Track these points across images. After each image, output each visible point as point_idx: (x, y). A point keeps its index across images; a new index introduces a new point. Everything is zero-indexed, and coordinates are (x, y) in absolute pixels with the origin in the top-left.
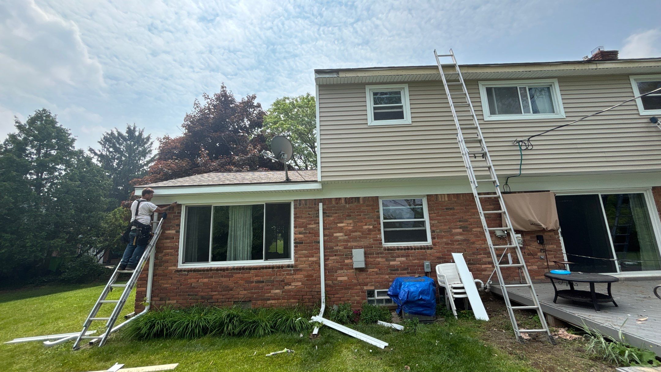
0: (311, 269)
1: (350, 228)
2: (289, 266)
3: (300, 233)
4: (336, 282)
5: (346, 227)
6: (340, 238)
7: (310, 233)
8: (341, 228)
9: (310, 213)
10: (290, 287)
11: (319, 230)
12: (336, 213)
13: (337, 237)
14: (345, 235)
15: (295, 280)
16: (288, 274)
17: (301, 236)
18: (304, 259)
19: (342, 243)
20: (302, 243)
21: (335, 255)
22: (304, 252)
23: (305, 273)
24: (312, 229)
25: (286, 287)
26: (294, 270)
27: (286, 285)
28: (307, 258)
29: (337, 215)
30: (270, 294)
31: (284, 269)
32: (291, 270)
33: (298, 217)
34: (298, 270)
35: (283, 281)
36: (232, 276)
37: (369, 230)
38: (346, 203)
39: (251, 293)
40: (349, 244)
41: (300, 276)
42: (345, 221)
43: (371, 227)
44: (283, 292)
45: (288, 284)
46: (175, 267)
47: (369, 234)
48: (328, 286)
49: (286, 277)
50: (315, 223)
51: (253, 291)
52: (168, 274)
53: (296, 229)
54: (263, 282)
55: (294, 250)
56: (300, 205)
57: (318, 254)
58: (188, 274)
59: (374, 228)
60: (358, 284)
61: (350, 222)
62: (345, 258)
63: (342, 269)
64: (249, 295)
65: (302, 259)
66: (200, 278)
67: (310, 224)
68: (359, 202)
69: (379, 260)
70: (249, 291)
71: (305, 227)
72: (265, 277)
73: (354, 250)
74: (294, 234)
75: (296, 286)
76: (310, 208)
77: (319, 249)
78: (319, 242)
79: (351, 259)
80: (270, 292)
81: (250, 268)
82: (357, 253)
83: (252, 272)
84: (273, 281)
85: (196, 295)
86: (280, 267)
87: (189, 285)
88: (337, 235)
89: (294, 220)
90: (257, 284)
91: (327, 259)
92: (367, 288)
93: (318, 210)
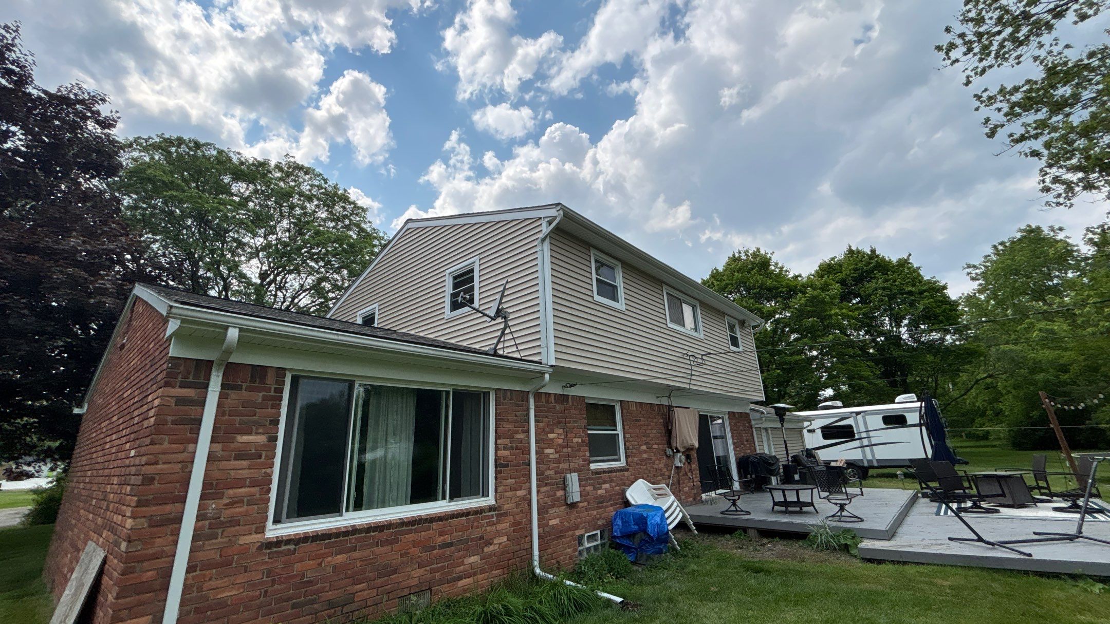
0: (519, 510)
1: (561, 441)
2: (491, 508)
3: (505, 449)
4: (547, 529)
5: (557, 440)
6: (551, 456)
7: (517, 448)
8: (552, 440)
9: (518, 413)
10: (492, 548)
11: (529, 443)
12: (547, 417)
13: (548, 455)
14: (556, 453)
15: (499, 534)
16: (489, 524)
17: (507, 453)
18: (511, 493)
19: (553, 465)
20: (507, 466)
21: (546, 485)
22: (510, 481)
23: (511, 519)
24: (521, 441)
25: (486, 550)
26: (497, 516)
27: (486, 546)
28: (514, 492)
29: (547, 419)
30: (462, 567)
31: (483, 514)
32: (492, 516)
33: (503, 420)
34: (502, 515)
35: (482, 538)
36: (397, 541)
37: (579, 445)
38: (556, 402)
39: (432, 571)
40: (562, 466)
41: (504, 526)
42: (556, 430)
43: (580, 440)
44: (481, 560)
45: (489, 543)
46: (259, 536)
47: (579, 451)
48: (540, 537)
49: (486, 530)
50: (523, 432)
51: (435, 566)
52: (236, 557)
53: (499, 441)
54: (451, 544)
55: (496, 478)
56: (504, 399)
57: (527, 484)
58: (295, 549)
59: (583, 441)
60: (569, 529)
61: (561, 431)
62: (559, 488)
63: (553, 506)
64: (429, 576)
65: (507, 494)
66: (326, 556)
67: (517, 433)
68: (568, 402)
69: (588, 488)
70: (428, 568)
71: (511, 437)
72: (455, 534)
73: (568, 476)
74: (497, 449)
75: (500, 544)
76: (517, 405)
77: (529, 475)
78: (529, 464)
79: (565, 489)
80: (462, 564)
81: (431, 519)
82: (573, 479)
83: (434, 527)
84: (467, 541)
85: (313, 602)
86: (479, 512)
87: (298, 579)
88: (547, 451)
89: (496, 424)
90: (441, 551)
91: (538, 492)
92: (577, 533)
93: (527, 410)
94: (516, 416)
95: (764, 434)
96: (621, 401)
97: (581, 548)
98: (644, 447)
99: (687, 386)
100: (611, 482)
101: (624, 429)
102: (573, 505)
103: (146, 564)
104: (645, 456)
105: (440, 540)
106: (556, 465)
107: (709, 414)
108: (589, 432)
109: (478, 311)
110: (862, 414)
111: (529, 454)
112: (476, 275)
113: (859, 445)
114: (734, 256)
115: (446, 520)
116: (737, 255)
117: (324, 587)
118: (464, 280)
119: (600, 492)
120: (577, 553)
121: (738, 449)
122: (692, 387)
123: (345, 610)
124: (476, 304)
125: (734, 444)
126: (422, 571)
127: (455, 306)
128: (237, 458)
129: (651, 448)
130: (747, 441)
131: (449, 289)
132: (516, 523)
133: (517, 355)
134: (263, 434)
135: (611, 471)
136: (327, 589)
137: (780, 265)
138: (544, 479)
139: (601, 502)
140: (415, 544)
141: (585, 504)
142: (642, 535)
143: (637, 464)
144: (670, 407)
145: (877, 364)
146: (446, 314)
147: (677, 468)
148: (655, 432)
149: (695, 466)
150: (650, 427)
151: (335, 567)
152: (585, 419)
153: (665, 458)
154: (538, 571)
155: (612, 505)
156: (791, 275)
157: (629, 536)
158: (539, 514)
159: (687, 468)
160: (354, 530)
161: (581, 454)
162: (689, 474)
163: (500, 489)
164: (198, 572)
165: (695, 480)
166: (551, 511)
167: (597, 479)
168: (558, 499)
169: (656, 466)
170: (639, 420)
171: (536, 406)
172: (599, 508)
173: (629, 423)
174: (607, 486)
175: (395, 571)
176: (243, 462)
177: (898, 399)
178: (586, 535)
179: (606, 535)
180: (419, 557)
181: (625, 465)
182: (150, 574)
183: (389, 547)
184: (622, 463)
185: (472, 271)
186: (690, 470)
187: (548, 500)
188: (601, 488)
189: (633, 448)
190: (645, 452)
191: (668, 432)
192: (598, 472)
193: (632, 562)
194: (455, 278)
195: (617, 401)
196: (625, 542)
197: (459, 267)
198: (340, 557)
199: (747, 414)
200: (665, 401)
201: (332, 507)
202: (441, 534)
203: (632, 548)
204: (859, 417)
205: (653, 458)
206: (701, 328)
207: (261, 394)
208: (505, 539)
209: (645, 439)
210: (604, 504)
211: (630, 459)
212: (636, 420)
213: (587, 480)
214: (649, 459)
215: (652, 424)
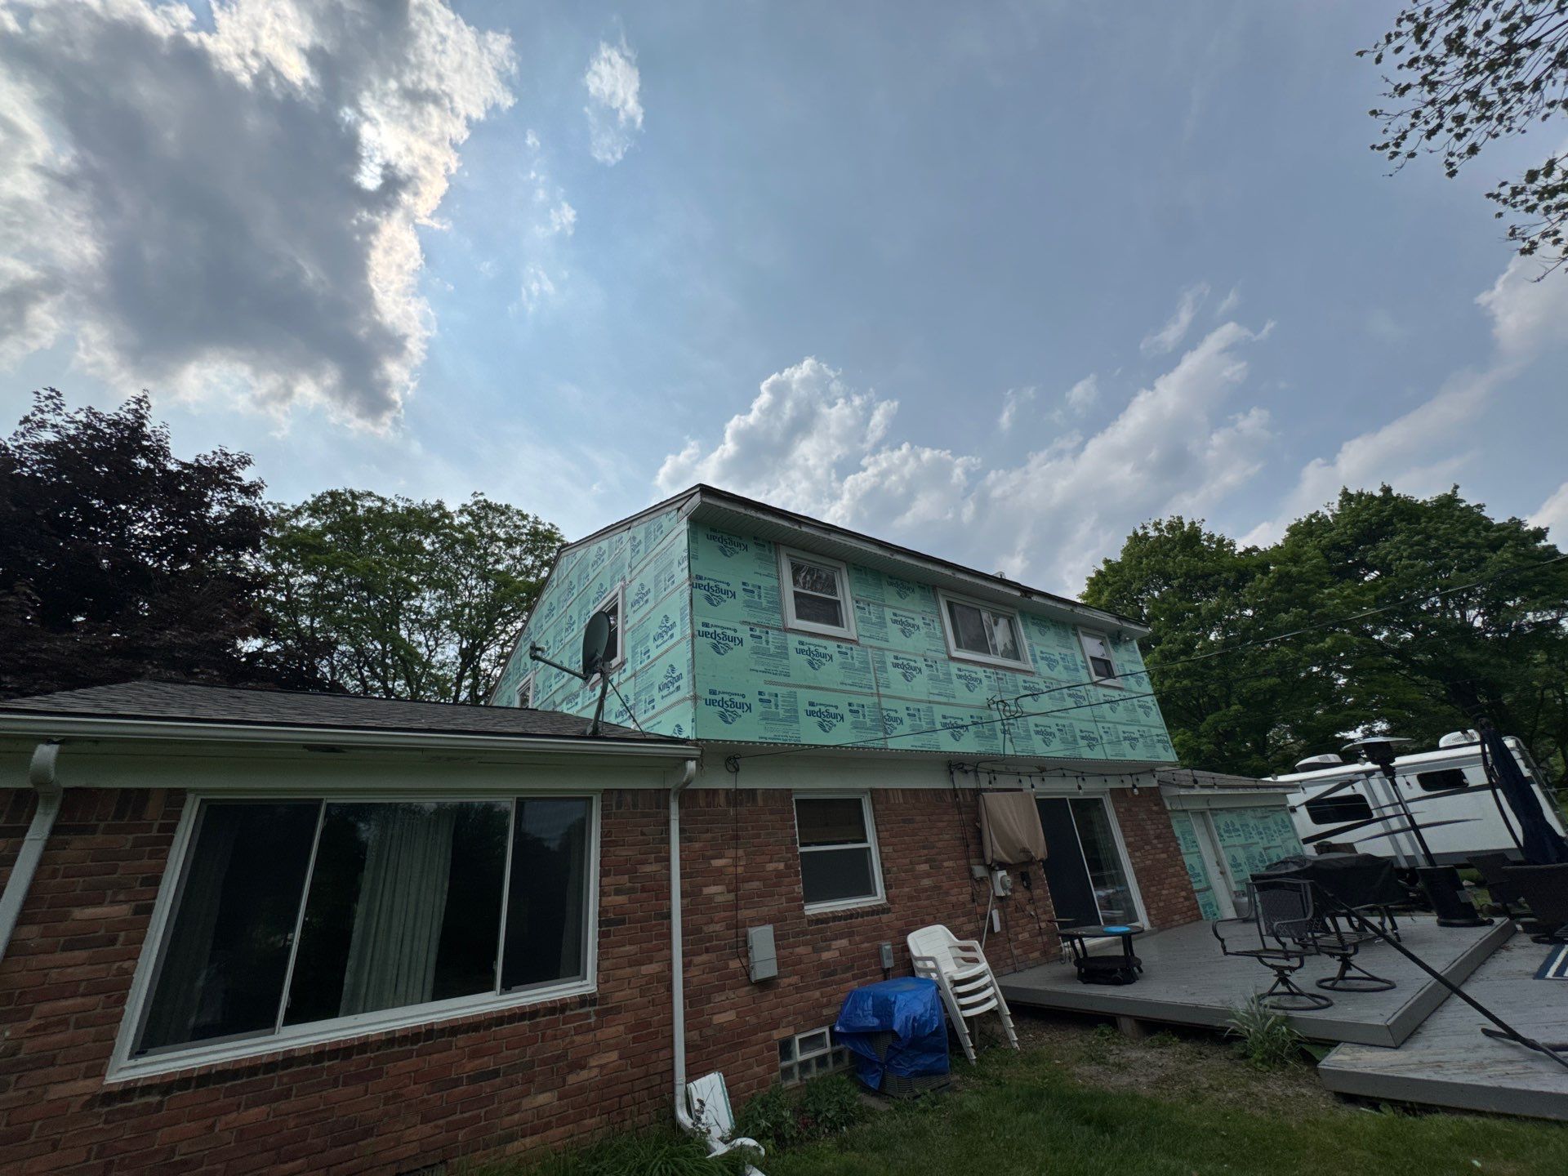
0: (646, 999)
1: (739, 870)
2: (584, 1001)
3: (618, 892)
4: (709, 1032)
5: (731, 869)
6: (719, 899)
7: (643, 890)
8: (720, 871)
9: (645, 829)
10: (584, 1074)
11: (669, 879)
12: (707, 831)
13: (710, 897)
14: (729, 892)
15: (599, 1047)
16: (578, 1031)
17: (623, 899)
18: (628, 970)
19: (723, 914)
20: (622, 922)
21: (707, 950)
22: (627, 948)
23: (628, 1017)
24: (651, 877)
25: (572, 1079)
26: (597, 1013)
27: (571, 1072)
28: (635, 969)
29: (709, 835)
30: (516, 1116)
31: (568, 1013)
32: (588, 1016)
33: (615, 843)
34: (608, 1011)
35: (562, 1057)
36: (378, 1073)
37: (779, 875)
38: (728, 804)
39: (451, 1127)
40: (741, 915)
41: (614, 1031)
42: (730, 852)
43: (781, 866)
44: (560, 1099)
45: (579, 1065)
46: (94, 1080)
47: (780, 884)
48: (688, 1047)
49: (573, 1042)
50: (657, 860)
51: (458, 1116)
52: (38, 1123)
53: (608, 881)
54: (495, 1074)
55: (601, 946)
56: (620, 807)
57: (666, 952)
59: (787, 867)
60: (759, 1029)
61: (740, 852)
62: (732, 956)
63: (721, 989)
64: (443, 1136)
65: (619, 973)
66: (224, 1111)
67: (643, 862)
68: (755, 802)
69: (795, 951)
70: (441, 1122)
71: (632, 872)
72: (506, 1053)
73: (752, 931)
74: (603, 894)
75: (601, 1067)
76: (645, 815)
77: (668, 936)
78: (668, 916)
79: (744, 956)
80: (517, 1109)
82: (763, 939)
84: (529, 1065)
87: (161, 1158)
88: (708, 890)
90: (473, 1087)
91: (686, 965)
92: (778, 1035)
93: (667, 823)
94: (643, 834)
96: (873, 791)
97: (786, 1063)
98: (925, 867)
100: (850, 935)
101: (880, 836)
102: (766, 984)
104: (926, 882)
105: (470, 1066)
106: (726, 914)
107: (1068, 798)
108: (804, 849)
111: (669, 898)
115: (489, 1027)
119: (826, 955)
120: (780, 1073)
126: (427, 1129)
129: (939, 868)
132: (640, 1025)
134: (126, 902)
135: (851, 915)
138: (699, 941)
139: (828, 972)
140: (419, 1076)
141: (794, 979)
143: (911, 898)
144: (977, 792)
147: (1001, 898)
148: (949, 837)
149: (1042, 891)
150: (935, 831)
151: (241, 1130)
152: (795, 827)
153: (970, 883)
154: (681, 1114)
155: (855, 977)
159: (1022, 896)
160: (290, 1060)
161: (783, 889)
162: (1030, 908)
163: (608, 964)
166: (718, 998)
167: (820, 932)
168: (734, 976)
169: (953, 899)
170: (912, 821)
172: (824, 985)
173: (888, 826)
174: (844, 942)
175: (368, 1133)
176: (79, 953)
177: (1443, 742)
178: (797, 1038)
180: (423, 1101)
181: (885, 901)
183: (361, 1087)
184: (879, 897)
186: (1031, 900)
187: (707, 979)
188: (829, 949)
189: (901, 870)
190: (928, 875)
192: (822, 919)
195: (865, 791)
198: (253, 1111)
200: (964, 783)
201: (255, 1019)
202: (475, 1054)
204: (1373, 780)
205: (946, 885)
207: (131, 837)
208: (614, 1055)
209: (926, 852)
210: (837, 977)
211: (893, 891)
212: (904, 821)
213: (797, 935)
214: (937, 888)
215: (940, 824)
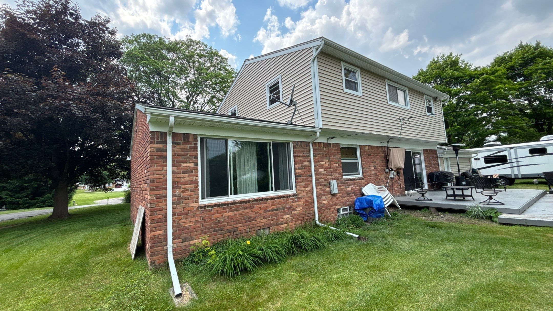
0: (308, 196)
1: (327, 165)
2: (294, 195)
3: (299, 169)
4: (322, 205)
5: (325, 165)
6: (322, 172)
7: (305, 169)
8: (323, 165)
9: (304, 152)
10: (295, 212)
11: (311, 166)
12: (319, 154)
13: (321, 172)
14: (325, 171)
15: (299, 206)
16: (293, 202)
17: (300, 171)
18: (303, 188)
19: (324, 176)
20: (301, 176)
21: (320, 185)
22: (302, 183)
23: (304, 200)
24: (307, 165)
25: (293, 212)
26: (297, 198)
27: (293, 211)
28: (305, 188)
29: (319, 155)
30: (283, 219)
31: (291, 197)
32: (295, 198)
33: (297, 156)
34: (299, 198)
35: (291, 207)
36: (253, 207)
37: (337, 167)
38: (324, 147)
39: (269, 220)
40: (328, 177)
41: (301, 203)
42: (324, 160)
43: (337, 165)
44: (291, 217)
45: (294, 210)
46: (197, 204)
47: (337, 170)
48: (318, 208)
49: (292, 204)
50: (308, 161)
51: (270, 218)
52: (189, 211)
53: (296, 166)
54: (277, 210)
55: (296, 182)
56: (297, 146)
57: (311, 185)
58: (212, 209)
59: (339, 165)
60: (333, 205)
61: (327, 160)
62: (327, 187)
63: (324, 195)
64: (268, 222)
65: (301, 189)
66: (224, 212)
67: (304, 161)
68: (330, 146)
69: (342, 187)
70: (267, 219)
71: (302, 164)
72: (278, 205)
73: (331, 181)
74: (295, 169)
75: (299, 210)
76: (304, 149)
77: (312, 181)
78: (311, 176)
79: (330, 187)
80: (283, 218)
81: (267, 199)
82: (334, 184)
83: (269, 202)
84: (284, 208)
85: (222, 230)
86: (289, 196)
87: (214, 221)
88: (320, 170)
89: (294, 158)
90: (273, 212)
91: (316, 188)
92: (337, 207)
93: (309, 151)
94: (304, 154)
95: (445, 161)
96: (360, 146)
97: (338, 214)
98: (373, 168)
99: (399, 136)
100: (354, 184)
101: (361, 159)
102: (334, 195)
103: (158, 212)
104: (373, 172)
105: (272, 208)
106: (325, 177)
107: (411, 151)
108: (342, 161)
109: (283, 103)
110: (514, 148)
111: (311, 171)
112: (280, 84)
113: (510, 166)
114: (434, 60)
115: (274, 199)
116: (436, 59)
117: (225, 224)
118: (274, 88)
119: (348, 189)
120: (337, 216)
121: (428, 169)
122: (401, 136)
123: (235, 234)
124: (281, 100)
125: (426, 166)
126: (265, 220)
127: (272, 102)
128: (184, 173)
129: (377, 169)
130: (434, 164)
131: (268, 94)
132: (306, 202)
133: (303, 124)
134: (192, 163)
135: (354, 179)
136: (226, 225)
137: (465, 62)
138: (319, 183)
139: (349, 193)
140: (261, 209)
141: (341, 194)
142: (370, 209)
143: (369, 176)
144: (388, 148)
145: (530, 119)
146: (268, 107)
147: (392, 178)
148: (379, 160)
149: (402, 177)
150: (376, 158)
151: (228, 217)
152: (340, 154)
153: (384, 173)
154: (318, 222)
155: (355, 195)
156: (473, 68)
157: (364, 209)
158: (317, 198)
159: (397, 178)
160: (235, 203)
161: (338, 171)
162: (398, 181)
163: (298, 187)
164: (176, 216)
165: (402, 184)
166: (323, 197)
167: (347, 183)
168: (327, 192)
169: (379, 177)
170: (370, 155)
171: (314, 149)
172: (348, 196)
173: (364, 156)
174: (352, 186)
175: (253, 220)
176: (185, 174)
177: (542, 139)
178: (341, 208)
179: (352, 209)
180: (263, 214)
181: (362, 177)
182: (160, 215)
183: (250, 210)
184: (361, 176)
185: (278, 83)
186: (399, 179)
187: (322, 192)
188: (349, 187)
189: (367, 168)
190: (373, 170)
191: (387, 161)
192: (347, 180)
193: (365, 221)
194: (270, 88)
195: (357, 145)
196: (361, 212)
197: (271, 82)
198: (230, 213)
199: (435, 151)
200: (385, 145)
201: (225, 193)
202: (272, 205)
203: (365, 215)
204: (512, 151)
205: (378, 173)
206: (409, 103)
207: (188, 146)
208: (301, 208)
209: (373, 164)
210: (351, 195)
211: (365, 174)
212: (368, 155)
213: (341, 183)
214: (376, 174)
215: (377, 156)
